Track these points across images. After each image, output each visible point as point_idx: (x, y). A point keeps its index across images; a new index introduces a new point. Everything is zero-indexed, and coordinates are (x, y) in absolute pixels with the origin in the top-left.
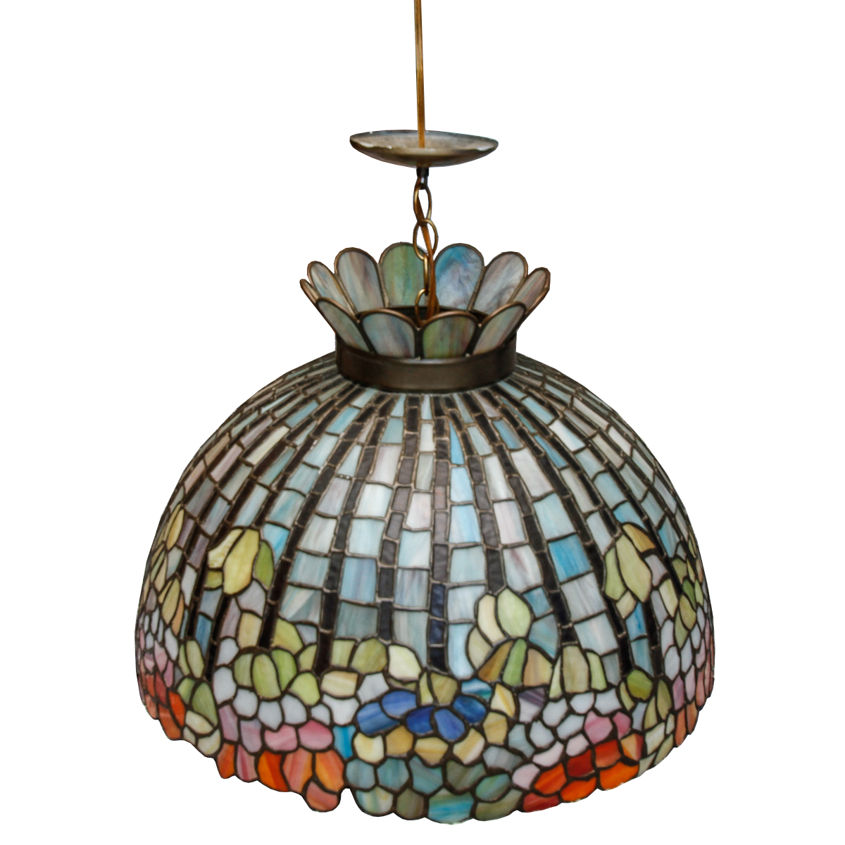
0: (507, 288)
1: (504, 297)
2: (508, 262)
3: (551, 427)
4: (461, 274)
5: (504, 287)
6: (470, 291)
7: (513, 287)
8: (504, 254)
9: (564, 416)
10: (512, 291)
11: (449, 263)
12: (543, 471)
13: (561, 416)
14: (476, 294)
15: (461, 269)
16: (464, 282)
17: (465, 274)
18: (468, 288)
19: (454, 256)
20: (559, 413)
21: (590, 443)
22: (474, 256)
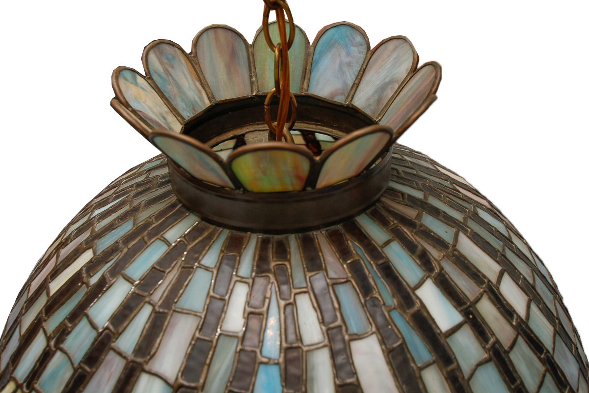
0: (391, 82)
1: (385, 93)
2: (396, 48)
3: (419, 292)
4: (342, 58)
5: (387, 80)
6: (350, 80)
7: (397, 81)
8: (392, 39)
9: (442, 269)
10: (396, 86)
11: (330, 45)
12: (394, 375)
13: (437, 270)
14: (356, 85)
15: (343, 53)
16: (345, 69)
17: (347, 60)
18: (349, 76)
19: (336, 36)
20: (434, 264)
21: (472, 314)
22: (359, 39)
